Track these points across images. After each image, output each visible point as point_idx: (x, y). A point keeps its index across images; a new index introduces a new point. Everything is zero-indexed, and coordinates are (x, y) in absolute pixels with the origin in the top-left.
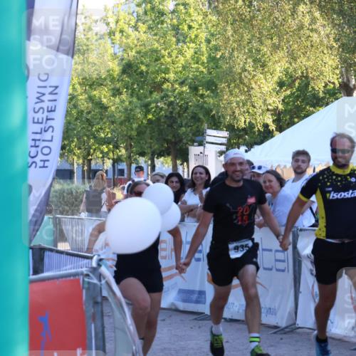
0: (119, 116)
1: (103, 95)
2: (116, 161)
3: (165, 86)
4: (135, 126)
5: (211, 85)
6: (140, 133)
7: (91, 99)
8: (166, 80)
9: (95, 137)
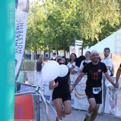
0: (47, 35)
1: (41, 27)
2: (45, 51)
3: (62, 24)
4: (52, 38)
5: (77, 24)
6: (53, 41)
7: (37, 29)
8: (62, 22)
9: (38, 43)
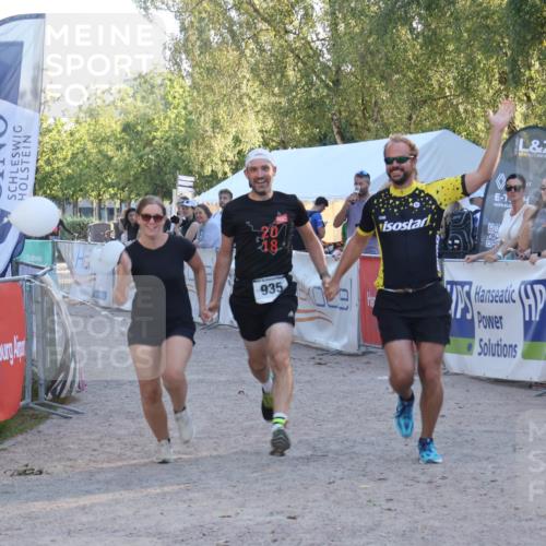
0: (121, 166)
1: (109, 150)
3: (154, 143)
4: (132, 173)
5: (185, 142)
6: (136, 178)
7: (100, 152)
8: (154, 138)
9: (103, 181)
